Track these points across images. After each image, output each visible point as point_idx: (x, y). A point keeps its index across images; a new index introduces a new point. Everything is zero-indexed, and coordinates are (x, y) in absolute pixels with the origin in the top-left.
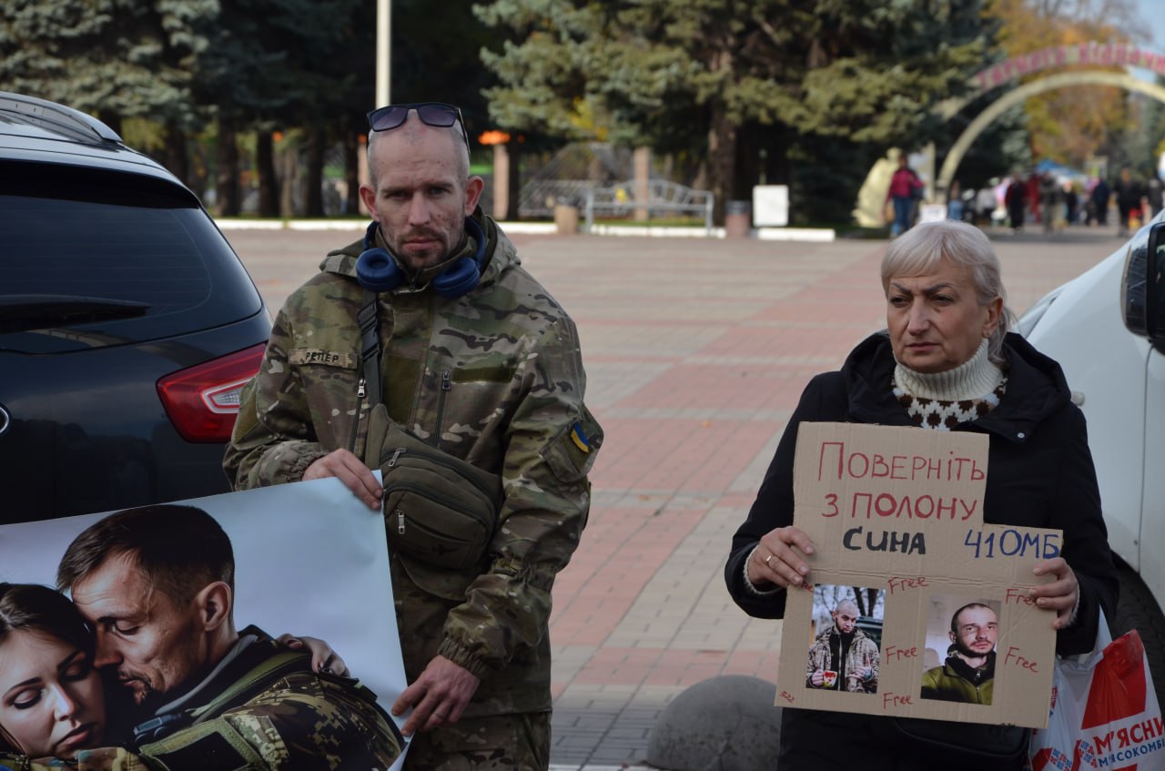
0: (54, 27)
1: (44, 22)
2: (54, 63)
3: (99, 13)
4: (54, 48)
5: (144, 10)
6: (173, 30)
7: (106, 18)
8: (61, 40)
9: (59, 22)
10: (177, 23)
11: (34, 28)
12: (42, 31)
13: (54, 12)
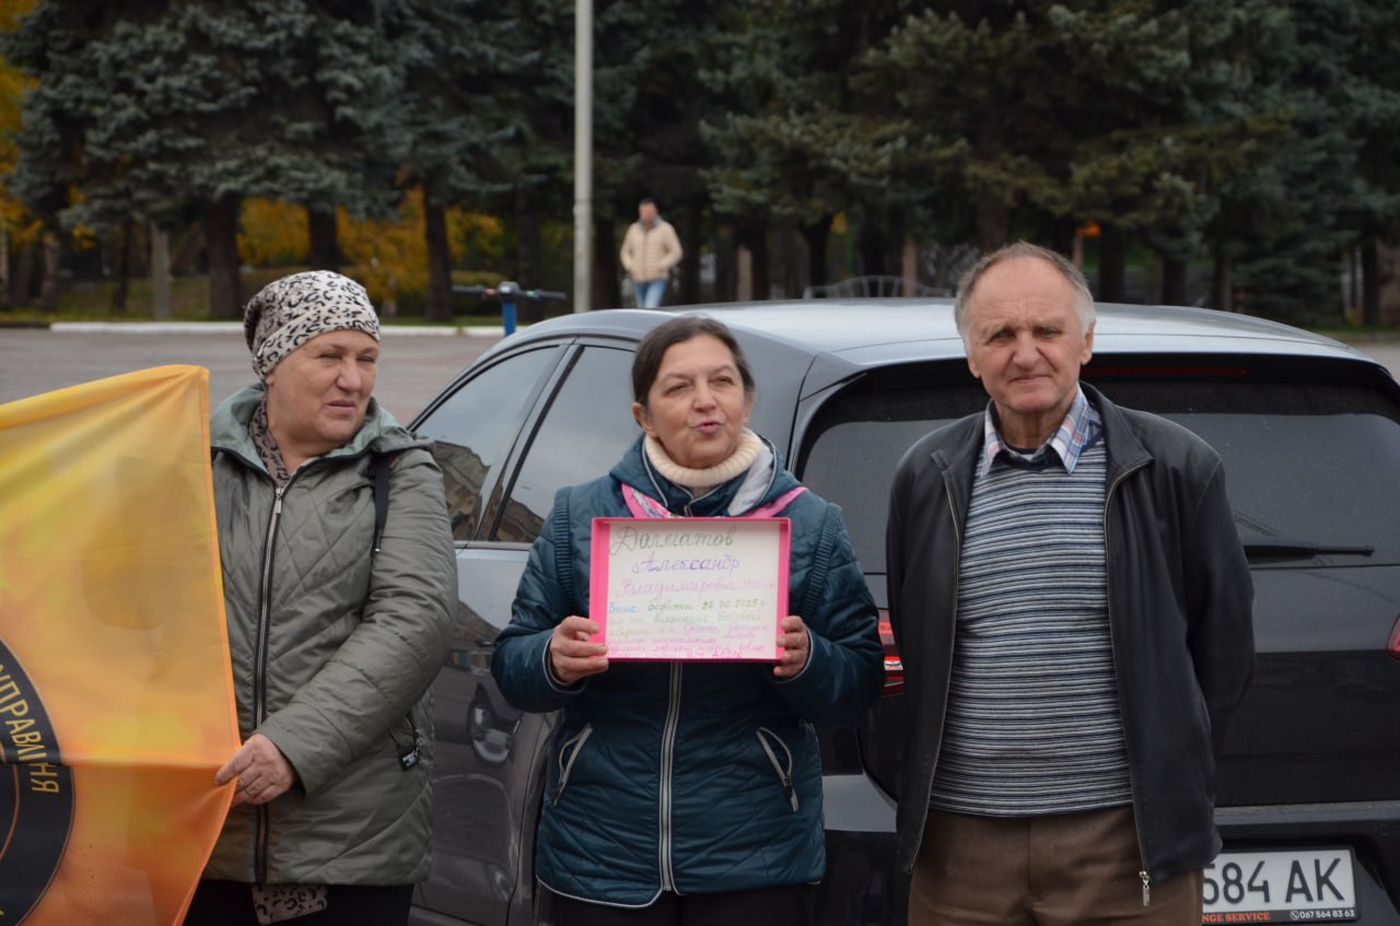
0: (189, 100)
1: (177, 96)
2: (192, 142)
3: (246, 83)
4: (193, 125)
5: (303, 80)
6: (337, 103)
7: (252, 90)
8: (199, 115)
9: (198, 97)
10: (342, 96)
11: (167, 101)
12: (175, 105)
13: (189, 83)
